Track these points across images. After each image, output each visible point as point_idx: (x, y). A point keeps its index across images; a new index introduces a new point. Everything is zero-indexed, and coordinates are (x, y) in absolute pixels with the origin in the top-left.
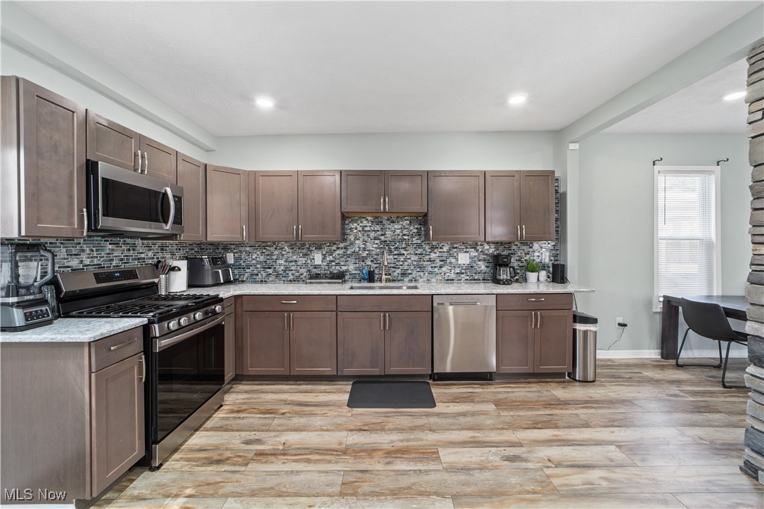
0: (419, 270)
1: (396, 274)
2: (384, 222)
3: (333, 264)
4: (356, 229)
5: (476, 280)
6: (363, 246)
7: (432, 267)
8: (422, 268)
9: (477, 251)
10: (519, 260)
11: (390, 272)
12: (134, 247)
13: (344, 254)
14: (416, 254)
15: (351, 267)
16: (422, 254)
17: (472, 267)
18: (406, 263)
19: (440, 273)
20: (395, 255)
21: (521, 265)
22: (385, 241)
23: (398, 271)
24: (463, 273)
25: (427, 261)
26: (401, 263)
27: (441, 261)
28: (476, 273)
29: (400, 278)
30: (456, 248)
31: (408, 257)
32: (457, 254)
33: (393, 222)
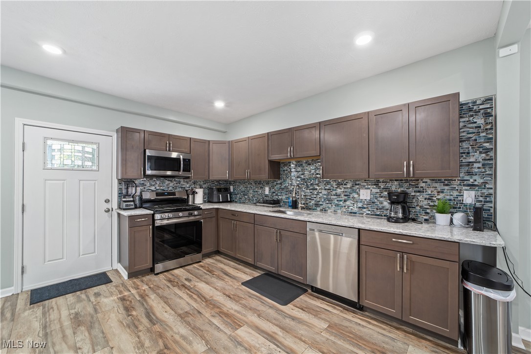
0: (327, 202)
1: (311, 204)
2: (304, 165)
3: (274, 194)
4: (287, 170)
5: (378, 215)
6: (290, 182)
7: (338, 201)
8: (330, 201)
9: (379, 188)
10: (429, 199)
11: (307, 202)
12: (179, 182)
13: (280, 188)
14: (326, 189)
15: (284, 197)
16: (330, 189)
17: (373, 203)
18: (319, 196)
19: (345, 206)
20: (311, 189)
21: (432, 204)
22: (304, 179)
23: (313, 202)
24: (365, 208)
25: (334, 195)
26: (315, 196)
27: (345, 195)
28: (377, 209)
29: (314, 207)
30: (359, 184)
31: (320, 191)
32: (359, 191)
33: (309, 164)
